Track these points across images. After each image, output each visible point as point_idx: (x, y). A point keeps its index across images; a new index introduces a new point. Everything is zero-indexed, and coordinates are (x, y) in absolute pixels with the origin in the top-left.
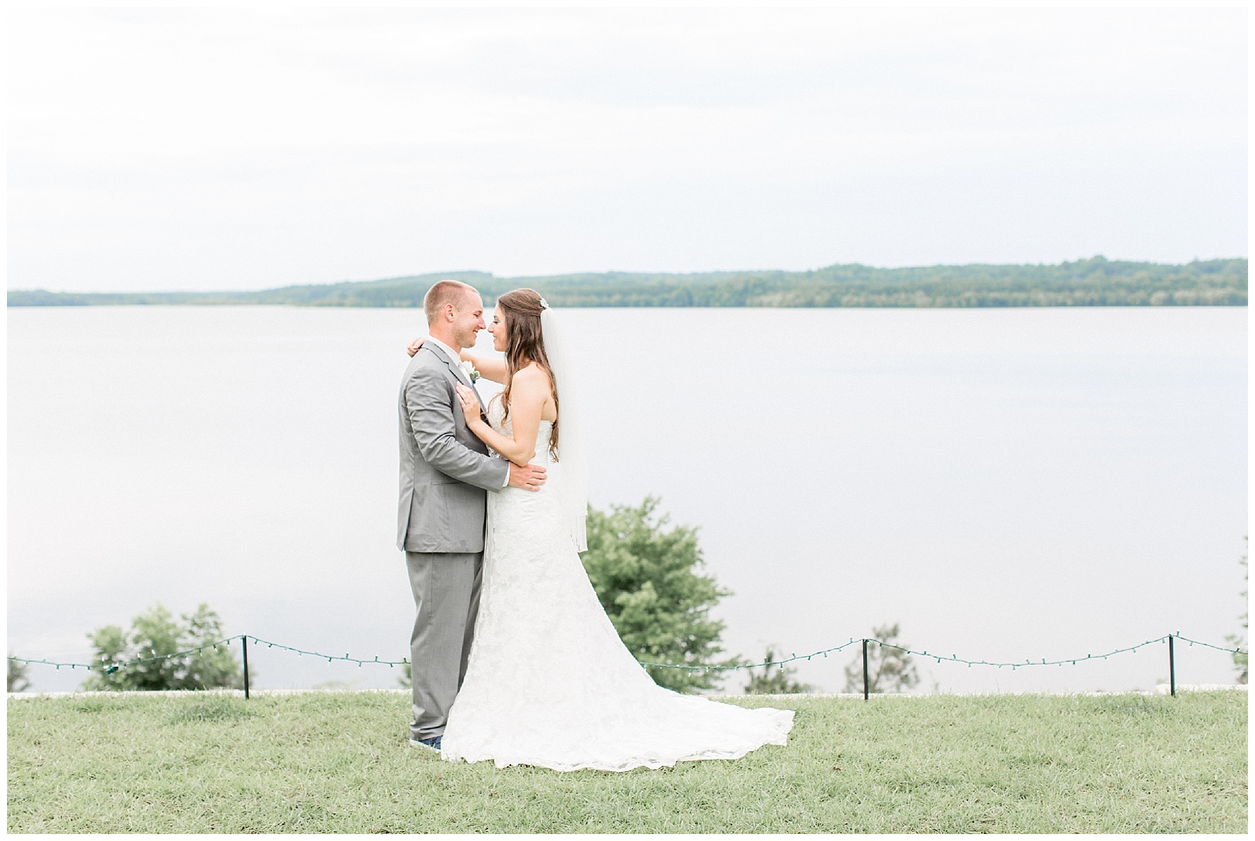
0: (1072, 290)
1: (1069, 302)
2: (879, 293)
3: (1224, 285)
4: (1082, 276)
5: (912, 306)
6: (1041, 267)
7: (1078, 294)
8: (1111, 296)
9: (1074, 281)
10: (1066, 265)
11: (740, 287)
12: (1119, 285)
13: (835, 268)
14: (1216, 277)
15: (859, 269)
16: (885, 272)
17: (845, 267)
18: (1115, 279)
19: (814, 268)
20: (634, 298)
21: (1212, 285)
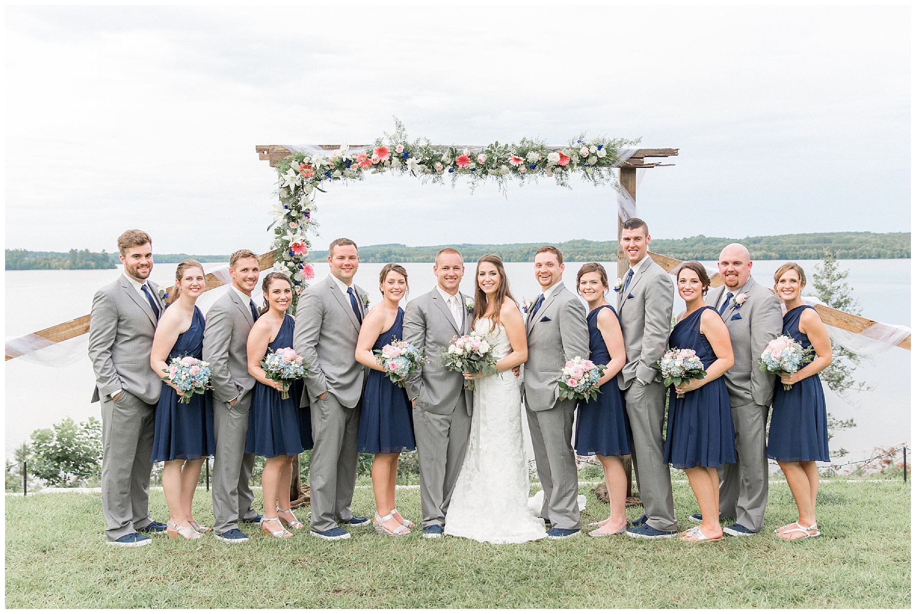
0: (687, 252)
1: (686, 258)
2: (593, 254)
3: (761, 249)
4: (692, 246)
5: (610, 261)
6: (673, 241)
7: (690, 254)
8: (706, 255)
9: (687, 249)
10: (685, 240)
11: (526, 251)
12: (710, 250)
13: (574, 241)
14: (757, 246)
15: (585, 242)
16: (598, 243)
17: (578, 241)
18: (708, 247)
19: (562, 242)
20: (474, 257)
21: (755, 249)
